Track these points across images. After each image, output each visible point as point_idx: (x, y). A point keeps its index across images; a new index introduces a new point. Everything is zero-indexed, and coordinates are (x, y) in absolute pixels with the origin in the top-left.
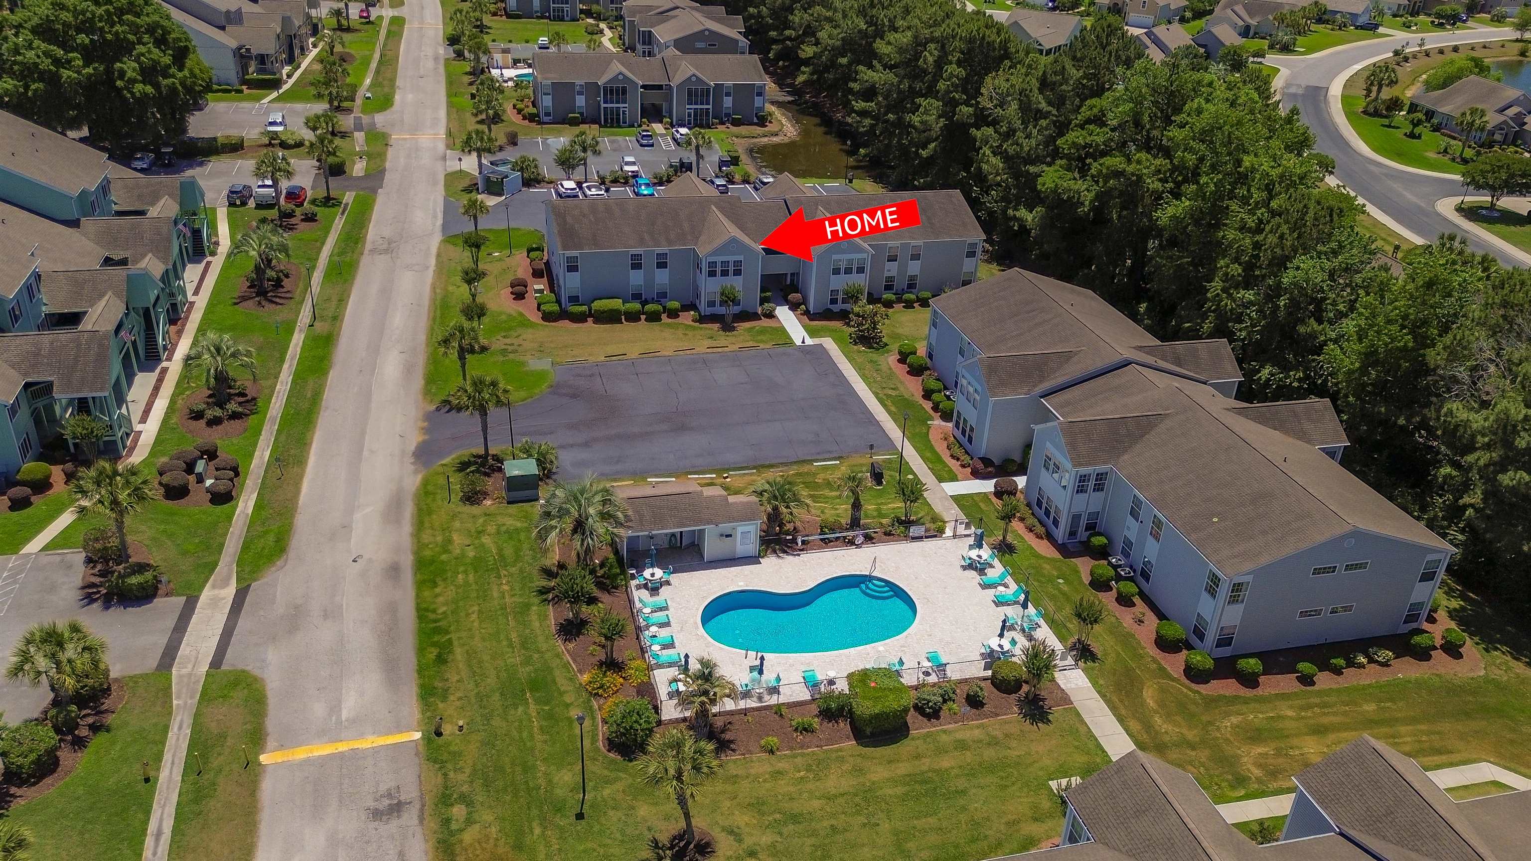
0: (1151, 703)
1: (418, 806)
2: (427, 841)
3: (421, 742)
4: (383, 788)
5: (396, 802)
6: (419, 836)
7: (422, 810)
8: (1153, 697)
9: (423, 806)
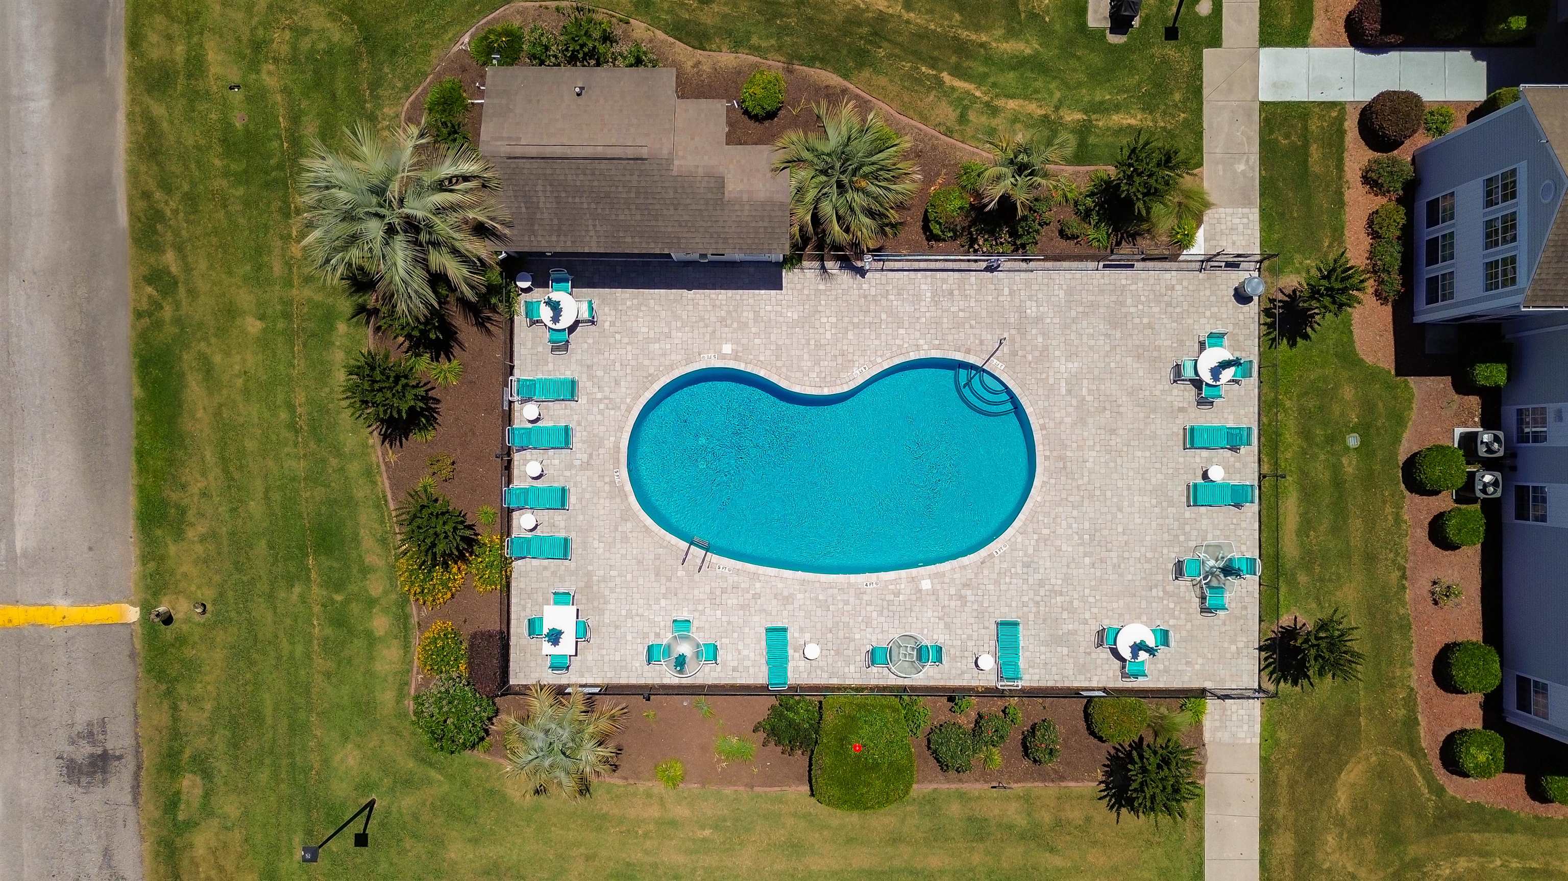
0: (1342, 800)
1: (132, 767)
2: (142, 839)
3: (139, 630)
4: (82, 717)
5: (99, 751)
6: (132, 826)
7: (136, 776)
8: (1353, 785)
9: (139, 767)
